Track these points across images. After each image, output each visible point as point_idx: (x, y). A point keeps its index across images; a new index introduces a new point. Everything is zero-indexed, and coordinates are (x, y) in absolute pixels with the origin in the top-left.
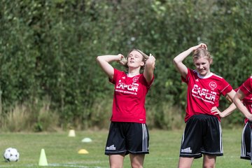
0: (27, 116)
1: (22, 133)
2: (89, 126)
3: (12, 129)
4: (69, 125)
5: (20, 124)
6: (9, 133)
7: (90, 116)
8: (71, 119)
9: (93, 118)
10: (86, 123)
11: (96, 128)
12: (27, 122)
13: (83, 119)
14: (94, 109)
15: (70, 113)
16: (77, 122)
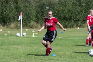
0: (15, 26)
1: (14, 30)
2: (30, 28)
3: (12, 29)
4: (25, 28)
5: (14, 28)
6: (11, 30)
7: (29, 26)
8: (25, 26)
9: (30, 26)
10: (29, 27)
11: (31, 29)
12: (15, 27)
13: (28, 26)
14: (30, 24)
15: (25, 25)
16: (27, 27)
